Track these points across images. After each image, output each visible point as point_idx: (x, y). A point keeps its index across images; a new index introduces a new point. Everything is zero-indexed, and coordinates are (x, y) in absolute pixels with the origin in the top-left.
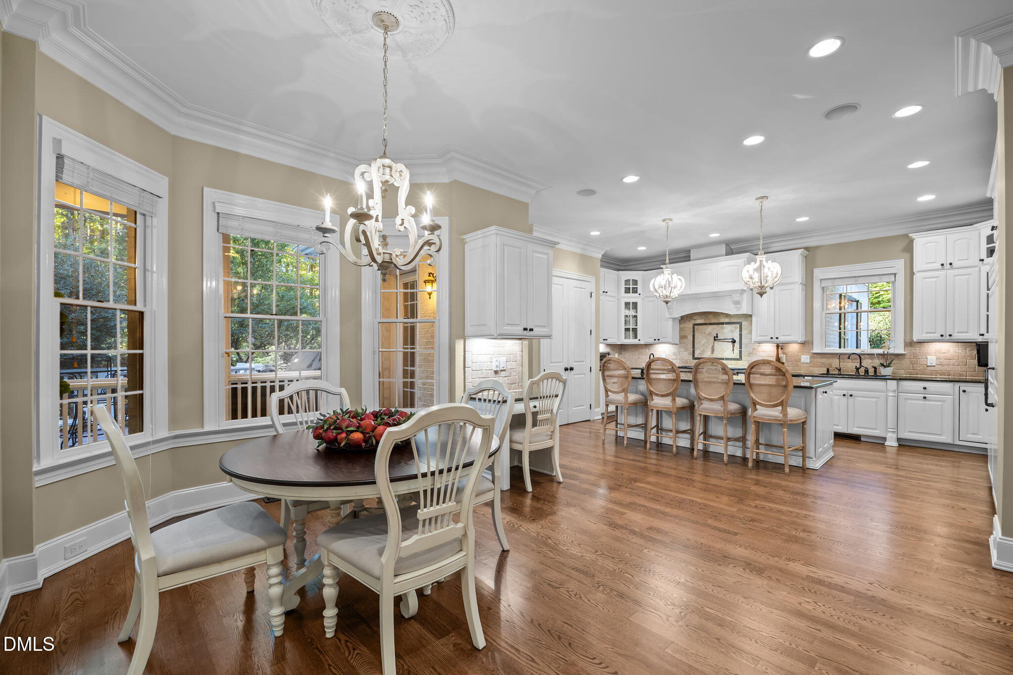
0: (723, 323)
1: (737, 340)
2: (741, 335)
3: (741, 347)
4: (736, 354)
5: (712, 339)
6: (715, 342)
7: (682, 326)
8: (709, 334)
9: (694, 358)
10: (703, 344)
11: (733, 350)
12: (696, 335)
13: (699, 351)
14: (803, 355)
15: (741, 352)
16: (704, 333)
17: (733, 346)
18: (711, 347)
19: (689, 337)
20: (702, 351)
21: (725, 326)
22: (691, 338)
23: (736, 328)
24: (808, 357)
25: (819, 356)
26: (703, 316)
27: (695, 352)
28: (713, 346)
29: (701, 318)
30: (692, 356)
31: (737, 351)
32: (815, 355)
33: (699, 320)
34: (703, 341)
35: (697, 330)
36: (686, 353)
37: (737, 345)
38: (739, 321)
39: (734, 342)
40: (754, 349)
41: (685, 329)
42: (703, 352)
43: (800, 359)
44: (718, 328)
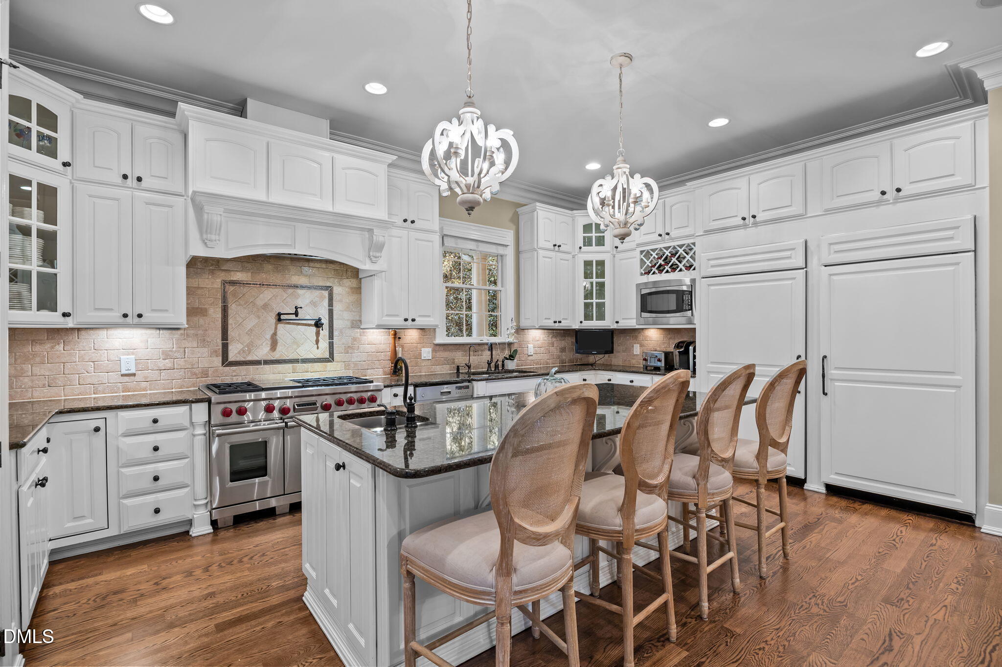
0: (296, 287)
1: (325, 321)
2: (331, 312)
3: (331, 336)
4: (323, 350)
5: (272, 320)
6: (280, 326)
7: (195, 283)
8: (265, 306)
9: (226, 362)
10: (251, 330)
11: (317, 342)
12: (233, 308)
13: (240, 346)
14: (424, 347)
15: (331, 345)
16: (254, 304)
17: (318, 334)
18: (268, 336)
19: (211, 311)
20: (248, 346)
21: (300, 292)
22: (219, 315)
23: (322, 297)
24: (430, 350)
25: (442, 348)
26: (249, 265)
27: (230, 348)
28: (275, 334)
29: (243, 269)
30: (220, 358)
31: (324, 344)
32: (438, 347)
33: (238, 274)
34: (251, 322)
35: (234, 295)
36: (205, 351)
37: (324, 332)
38: (328, 284)
39: (318, 324)
40: (354, 339)
41: (199, 292)
42: (250, 347)
43: (420, 354)
44: (285, 295)
